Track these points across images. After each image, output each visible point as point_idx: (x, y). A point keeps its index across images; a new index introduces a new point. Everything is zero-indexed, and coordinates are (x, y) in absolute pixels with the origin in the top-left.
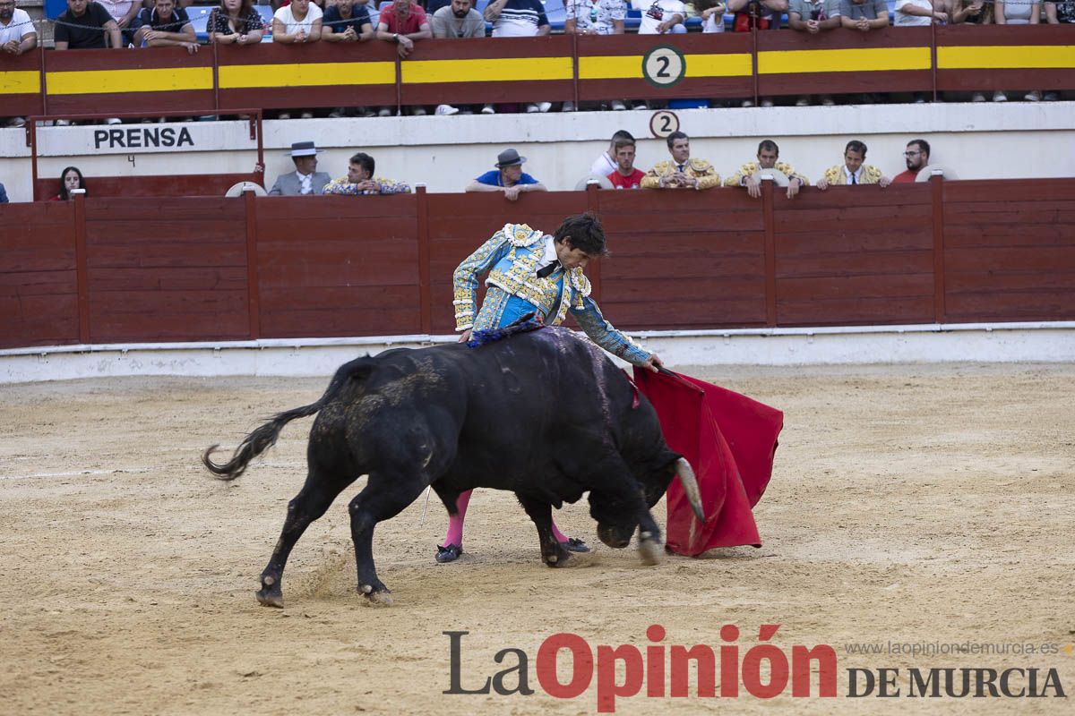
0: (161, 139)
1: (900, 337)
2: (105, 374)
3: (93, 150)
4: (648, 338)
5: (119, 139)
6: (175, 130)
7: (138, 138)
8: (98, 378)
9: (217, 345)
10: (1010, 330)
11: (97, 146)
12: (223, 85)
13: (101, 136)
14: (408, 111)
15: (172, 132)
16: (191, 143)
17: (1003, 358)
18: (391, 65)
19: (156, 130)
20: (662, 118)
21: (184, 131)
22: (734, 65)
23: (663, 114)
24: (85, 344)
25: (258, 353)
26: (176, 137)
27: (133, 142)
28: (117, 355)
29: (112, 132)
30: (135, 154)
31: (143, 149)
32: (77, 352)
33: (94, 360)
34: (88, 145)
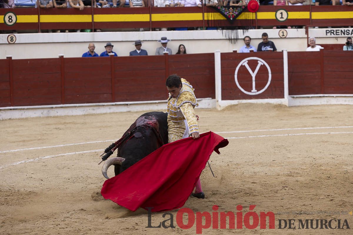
0: (346, 33)
2: (329, 103)
3: (325, 36)
5: (333, 33)
7: (339, 32)
8: (326, 105)
11: (327, 35)
13: (328, 32)
15: (349, 31)
19: (344, 30)
24: (323, 94)
26: (350, 33)
27: (337, 33)
28: (332, 98)
29: (331, 30)
30: (338, 37)
31: (340, 36)
32: (320, 97)
33: (325, 99)
34: (324, 34)
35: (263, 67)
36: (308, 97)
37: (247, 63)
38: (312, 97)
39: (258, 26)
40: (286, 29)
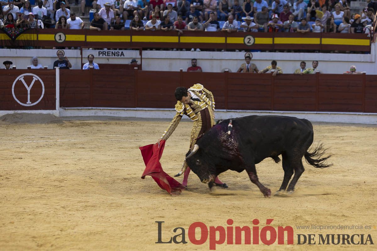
0: (116, 54)
1: (306, 114)
2: (96, 115)
4: (239, 112)
5: (105, 54)
6: (120, 52)
7: (110, 54)
8: (94, 116)
9: (126, 109)
10: (335, 114)
11: (99, 55)
12: (133, 41)
13: (100, 53)
14: (181, 50)
15: (119, 52)
16: (124, 56)
17: (333, 121)
18: (177, 38)
19: (115, 52)
20: (248, 54)
21: (122, 52)
22: (267, 41)
23: (248, 53)
24: (91, 107)
25: (136, 111)
26: (120, 54)
27: (109, 55)
28: (100, 110)
29: (103, 52)
30: (109, 58)
31: (111, 57)
32: (89, 109)
33: (93, 111)
34: (97, 55)
35: (37, 82)
36: (79, 109)
37: (23, 78)
38: (81, 109)
39: (38, 47)
40: (64, 50)
